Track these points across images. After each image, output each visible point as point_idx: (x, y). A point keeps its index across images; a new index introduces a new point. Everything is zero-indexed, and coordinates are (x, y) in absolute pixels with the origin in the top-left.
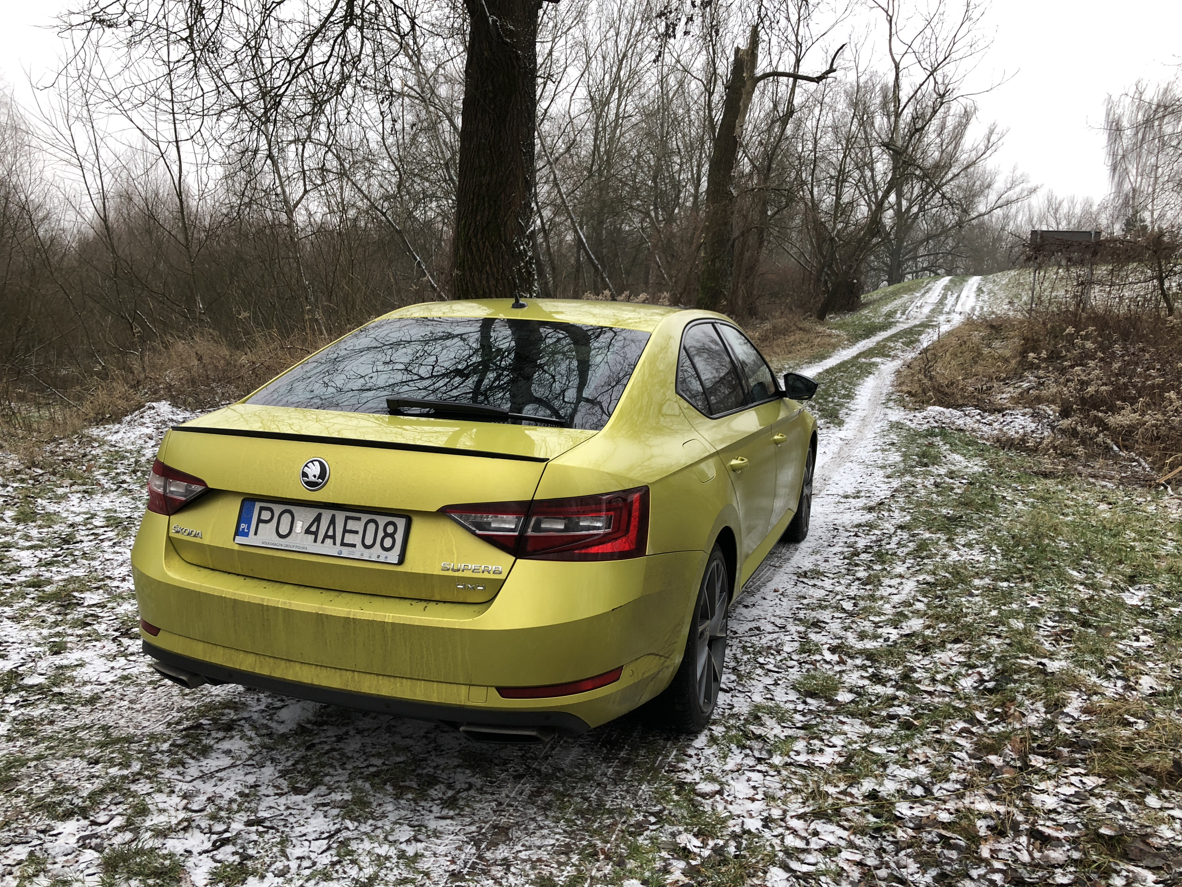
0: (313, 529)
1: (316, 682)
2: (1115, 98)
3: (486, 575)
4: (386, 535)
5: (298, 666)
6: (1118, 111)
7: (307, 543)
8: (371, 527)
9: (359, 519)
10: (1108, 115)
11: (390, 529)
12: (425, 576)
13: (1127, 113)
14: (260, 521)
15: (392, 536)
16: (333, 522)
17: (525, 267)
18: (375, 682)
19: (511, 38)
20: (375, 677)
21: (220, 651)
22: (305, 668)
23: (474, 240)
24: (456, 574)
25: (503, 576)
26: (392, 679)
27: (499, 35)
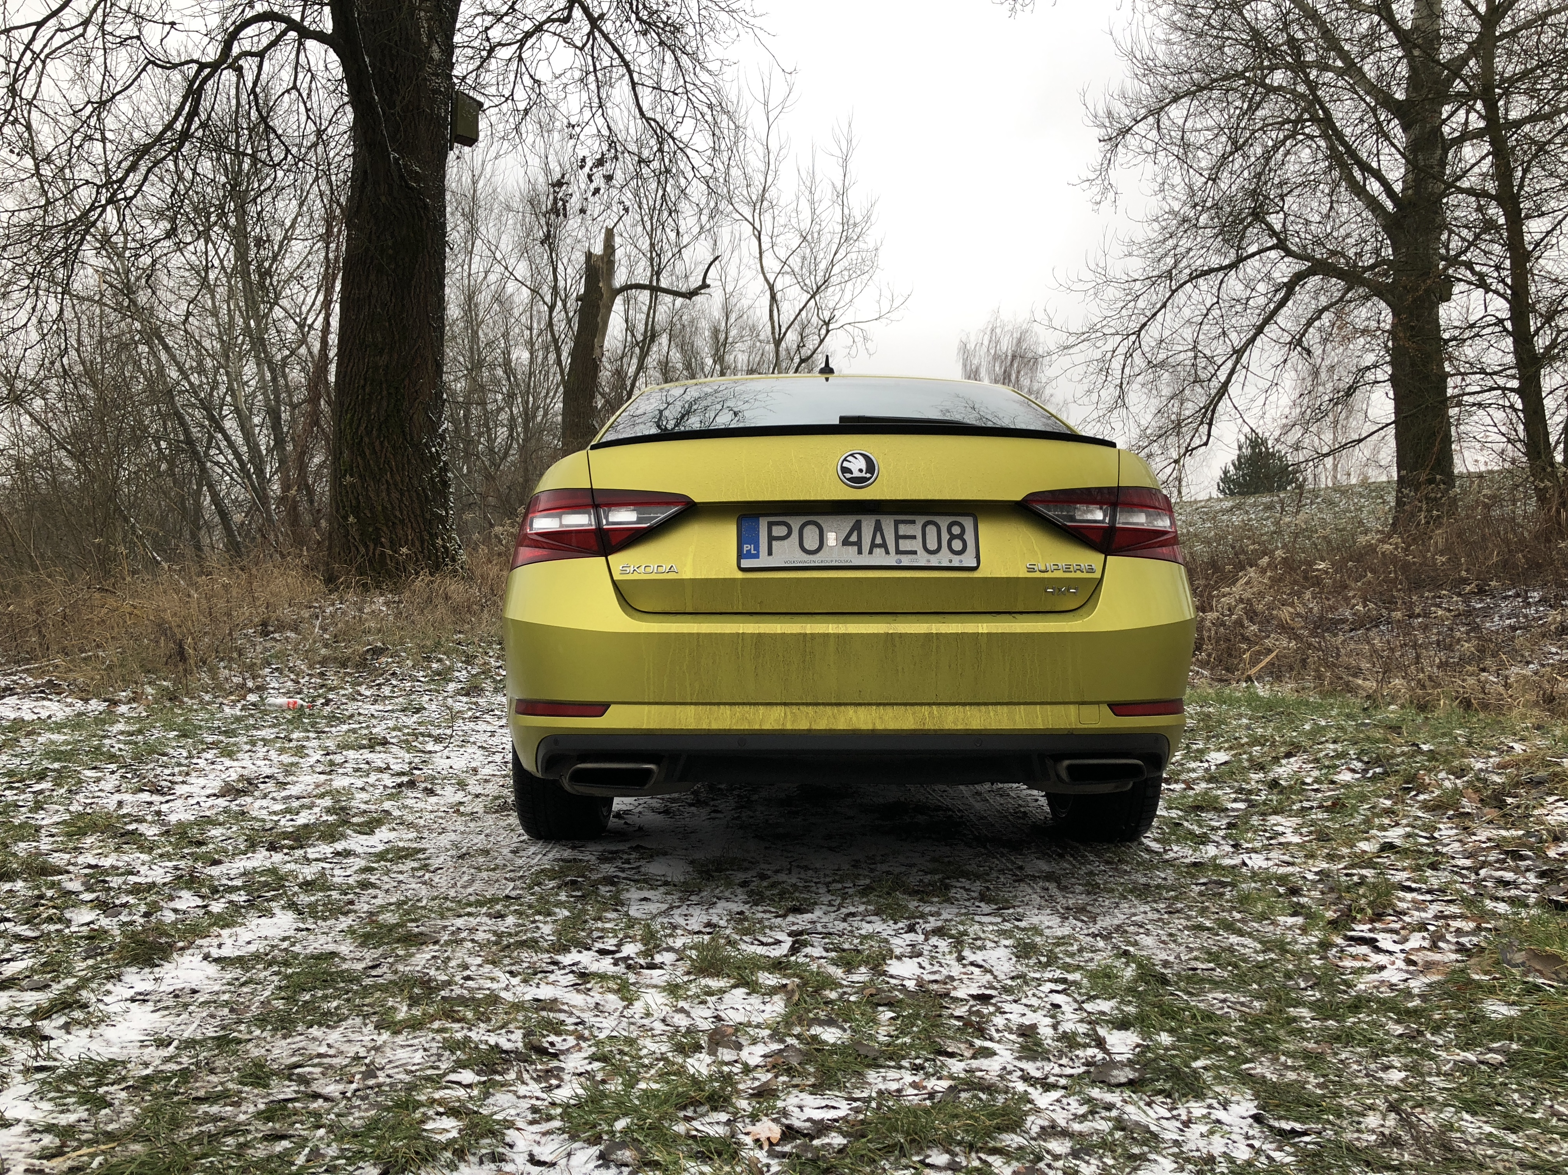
0: (854, 538)
1: (879, 726)
2: (971, 346)
3: (1079, 575)
4: (952, 537)
5: (851, 710)
6: (976, 362)
7: (850, 556)
8: (931, 531)
9: (913, 522)
10: (965, 365)
11: (956, 530)
12: (1008, 579)
13: (984, 364)
14: (771, 539)
15: (961, 537)
16: (878, 528)
17: (439, 475)
18: (961, 715)
19: (418, 182)
20: (961, 708)
21: (726, 710)
22: (862, 710)
23: (367, 440)
24: (1046, 575)
25: (1098, 575)
26: (983, 708)
27: (402, 177)
